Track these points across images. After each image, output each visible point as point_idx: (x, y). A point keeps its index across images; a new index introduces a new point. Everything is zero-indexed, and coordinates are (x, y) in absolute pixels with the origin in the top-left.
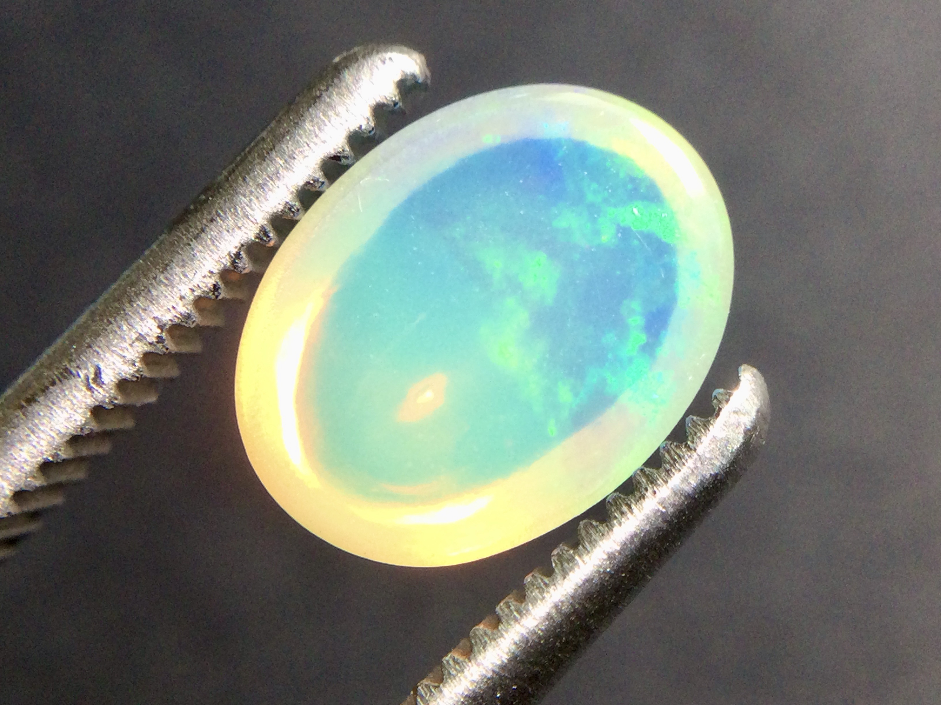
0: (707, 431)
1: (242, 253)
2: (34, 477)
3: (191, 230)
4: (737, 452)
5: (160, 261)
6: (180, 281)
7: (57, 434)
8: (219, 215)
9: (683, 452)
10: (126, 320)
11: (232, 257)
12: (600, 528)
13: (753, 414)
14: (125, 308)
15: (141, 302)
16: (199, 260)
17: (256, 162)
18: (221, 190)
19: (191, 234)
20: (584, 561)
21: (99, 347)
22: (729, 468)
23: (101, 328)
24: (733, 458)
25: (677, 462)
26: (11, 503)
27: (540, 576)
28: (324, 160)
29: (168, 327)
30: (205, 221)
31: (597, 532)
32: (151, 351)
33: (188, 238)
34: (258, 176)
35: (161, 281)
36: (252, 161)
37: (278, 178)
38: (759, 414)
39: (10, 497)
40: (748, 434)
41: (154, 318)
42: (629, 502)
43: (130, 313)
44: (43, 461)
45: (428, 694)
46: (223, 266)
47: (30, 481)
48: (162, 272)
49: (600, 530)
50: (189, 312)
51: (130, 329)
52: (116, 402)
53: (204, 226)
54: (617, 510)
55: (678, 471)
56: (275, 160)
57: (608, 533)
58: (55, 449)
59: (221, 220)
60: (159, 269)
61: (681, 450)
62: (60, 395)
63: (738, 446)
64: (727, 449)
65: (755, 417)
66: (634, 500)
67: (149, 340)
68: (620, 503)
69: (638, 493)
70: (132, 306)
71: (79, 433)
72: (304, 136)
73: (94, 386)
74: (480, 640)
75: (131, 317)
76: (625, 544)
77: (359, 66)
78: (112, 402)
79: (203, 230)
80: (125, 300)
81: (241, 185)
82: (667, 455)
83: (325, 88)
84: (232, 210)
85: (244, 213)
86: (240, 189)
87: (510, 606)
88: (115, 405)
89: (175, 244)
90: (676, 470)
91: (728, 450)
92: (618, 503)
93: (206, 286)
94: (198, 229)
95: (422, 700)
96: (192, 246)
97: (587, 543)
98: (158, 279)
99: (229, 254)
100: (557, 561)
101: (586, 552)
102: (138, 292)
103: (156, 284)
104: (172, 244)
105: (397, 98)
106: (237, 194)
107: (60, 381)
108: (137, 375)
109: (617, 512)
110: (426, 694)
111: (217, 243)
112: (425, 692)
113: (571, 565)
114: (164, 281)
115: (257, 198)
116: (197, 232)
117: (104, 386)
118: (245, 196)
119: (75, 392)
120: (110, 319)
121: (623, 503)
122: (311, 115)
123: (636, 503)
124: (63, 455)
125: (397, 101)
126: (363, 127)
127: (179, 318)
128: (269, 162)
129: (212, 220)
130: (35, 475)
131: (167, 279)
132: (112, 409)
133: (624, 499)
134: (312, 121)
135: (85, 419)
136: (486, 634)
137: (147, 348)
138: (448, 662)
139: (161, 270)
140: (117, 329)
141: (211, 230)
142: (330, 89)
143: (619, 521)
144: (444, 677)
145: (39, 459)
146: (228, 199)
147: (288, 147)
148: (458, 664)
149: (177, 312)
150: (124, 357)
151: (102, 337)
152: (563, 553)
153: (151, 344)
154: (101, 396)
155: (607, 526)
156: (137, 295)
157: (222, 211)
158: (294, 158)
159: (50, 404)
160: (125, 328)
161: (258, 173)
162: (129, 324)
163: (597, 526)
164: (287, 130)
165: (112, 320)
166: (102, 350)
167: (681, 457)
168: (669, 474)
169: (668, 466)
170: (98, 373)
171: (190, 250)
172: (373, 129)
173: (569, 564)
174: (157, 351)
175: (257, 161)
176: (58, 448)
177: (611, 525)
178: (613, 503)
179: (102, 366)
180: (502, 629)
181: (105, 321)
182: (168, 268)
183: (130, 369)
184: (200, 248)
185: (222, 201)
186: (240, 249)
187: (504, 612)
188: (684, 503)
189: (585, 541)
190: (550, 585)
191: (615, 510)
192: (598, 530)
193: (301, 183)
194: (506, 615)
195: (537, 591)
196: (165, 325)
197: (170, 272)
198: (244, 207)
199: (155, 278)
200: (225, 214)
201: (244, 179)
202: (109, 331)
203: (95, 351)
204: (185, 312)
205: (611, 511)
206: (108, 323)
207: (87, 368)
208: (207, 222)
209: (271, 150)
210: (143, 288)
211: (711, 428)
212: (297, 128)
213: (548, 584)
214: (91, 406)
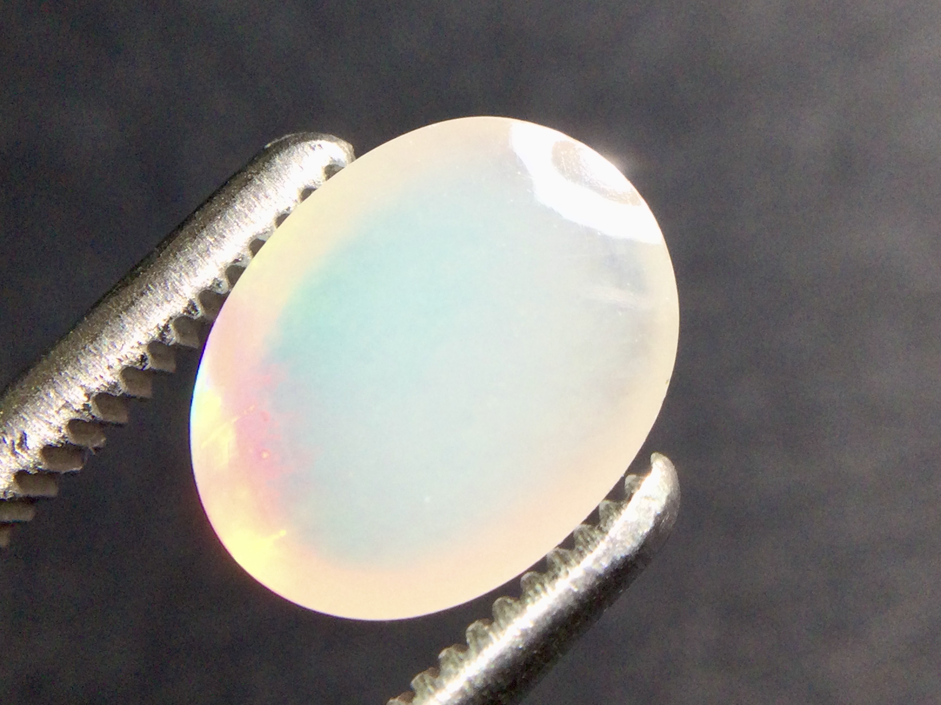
1: (171, 326)
3: (122, 303)
8: (149, 289)
11: (160, 329)
15: (69, 371)
19: (121, 306)
21: (26, 413)
29: (94, 395)
32: (77, 418)
33: (117, 310)
41: (82, 386)
43: (58, 381)
46: (151, 337)
48: (92, 343)
50: (116, 381)
52: (40, 467)
53: (134, 300)
59: (151, 294)
70: (61, 374)
72: (234, 216)
73: (18, 451)
75: (59, 385)
78: (36, 467)
79: (133, 303)
88: (39, 470)
96: (122, 318)
99: (158, 327)
108: (62, 441)
114: (93, 350)
115: (187, 274)
118: (175, 271)
122: (241, 196)
127: (105, 387)
128: (200, 239)
129: (142, 294)
131: (96, 349)
134: (242, 202)
135: (8, 483)
137: (73, 416)
139: (90, 340)
140: (44, 397)
146: (159, 274)
153: (78, 411)
154: (25, 461)
158: (224, 237)
160: (52, 395)
161: (189, 250)
165: (40, 387)
166: (28, 416)
170: (24, 438)
174: (83, 419)
179: (27, 432)
182: (98, 339)
184: (130, 319)
186: (168, 321)
196: (92, 393)
197: (99, 341)
198: (174, 282)
199: (84, 348)
201: (175, 255)
203: (22, 417)
207: (12, 434)
209: (202, 228)
210: (72, 357)
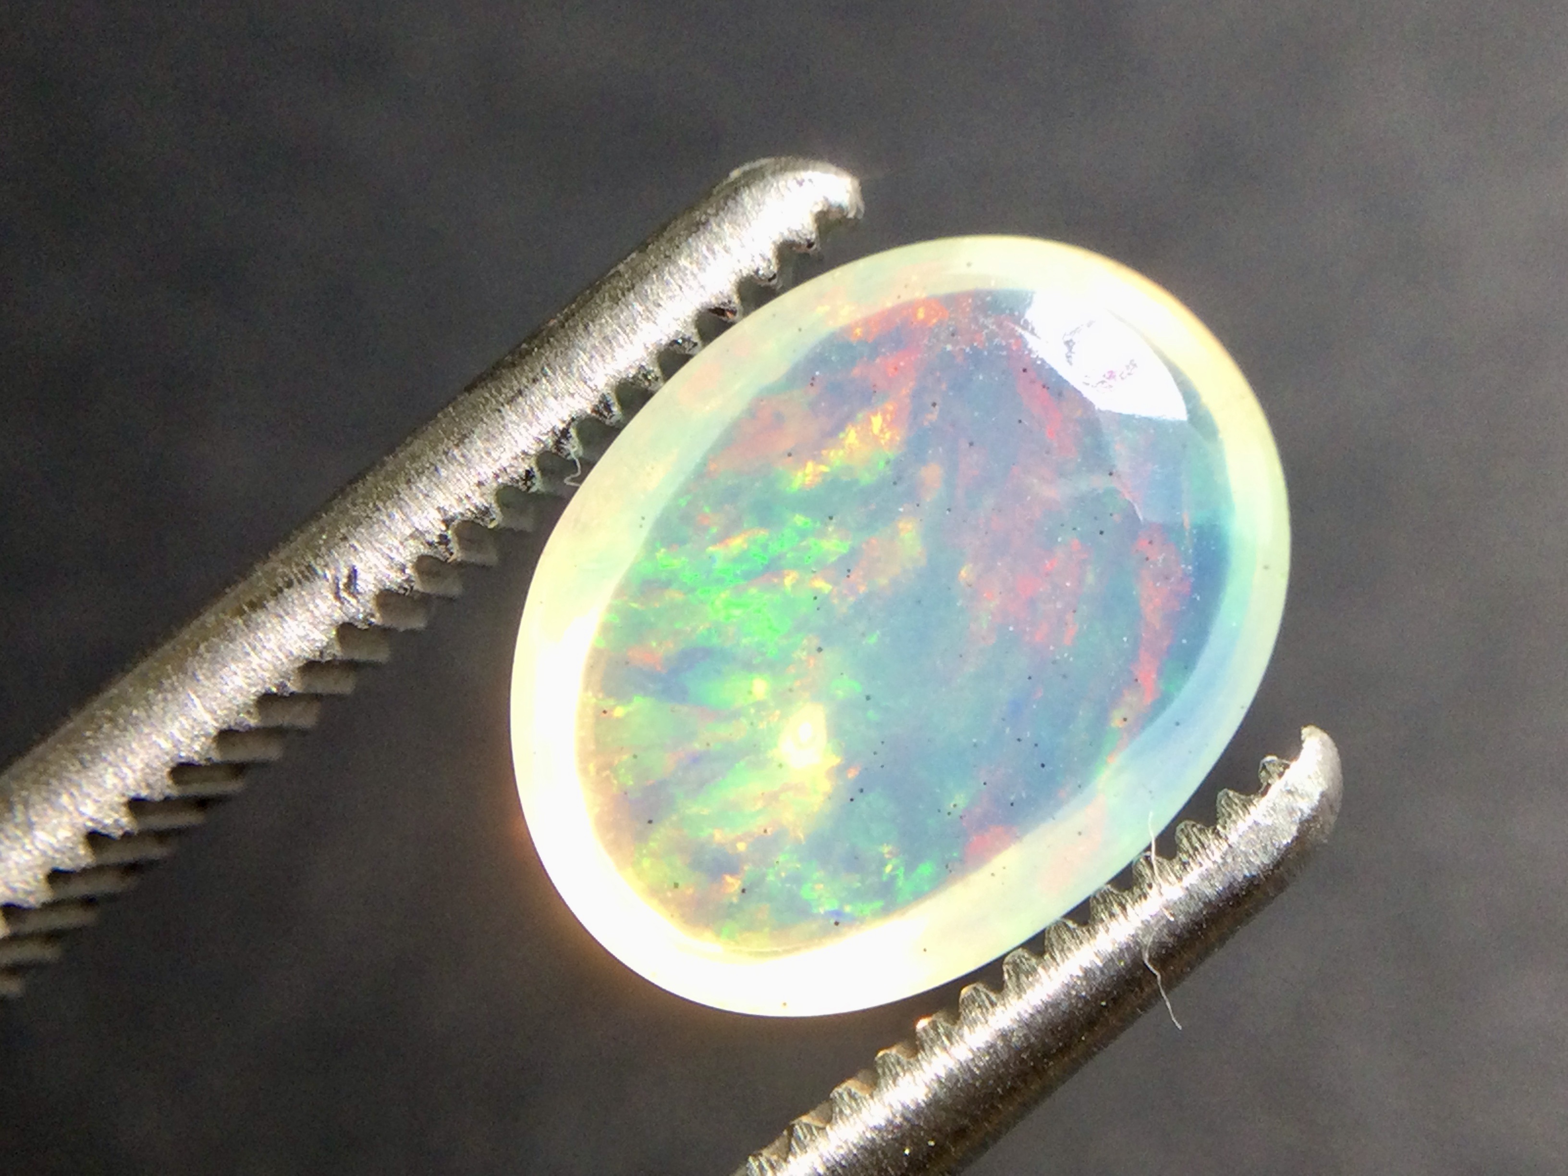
0: (1247, 815)
2: (249, 713)
4: (1287, 850)
5: (456, 429)
6: (481, 460)
7: (287, 657)
9: (1209, 840)
10: (400, 508)
12: (1079, 932)
13: (1316, 797)
14: (400, 490)
16: (510, 434)
17: (604, 305)
18: (552, 340)
20: (1049, 977)
22: (1272, 871)
23: (364, 515)
24: (1279, 857)
25: (1199, 853)
26: (214, 746)
27: (985, 990)
28: (700, 312)
30: (524, 380)
31: (1073, 937)
34: (606, 325)
35: (454, 457)
36: (600, 303)
37: (634, 332)
38: (1324, 799)
39: (212, 736)
40: (1306, 826)
42: (1124, 901)
44: (263, 691)
45: (808, 1137)
47: (243, 717)
49: (1077, 935)
51: (404, 521)
54: (1106, 910)
55: (1198, 865)
56: (632, 305)
57: (1089, 939)
58: (282, 677)
60: (453, 441)
61: (1207, 837)
62: (296, 602)
63: (1289, 841)
64: (1272, 842)
65: (1317, 803)
66: (1132, 900)
67: (429, 538)
68: (1110, 900)
69: (1138, 890)
71: (318, 659)
74: (890, 1071)
76: (1112, 960)
77: (765, 186)
80: (402, 479)
81: (580, 335)
82: (1185, 841)
83: (714, 211)
84: (564, 368)
85: (580, 374)
86: (579, 341)
87: (938, 1027)
89: (479, 409)
90: (1196, 864)
91: (1274, 845)
92: (1108, 901)
93: (516, 472)
94: (513, 391)
95: (797, 1144)
97: (1057, 952)
98: (450, 454)
100: (1012, 973)
101: (1055, 964)
102: (420, 470)
103: (446, 461)
104: (475, 407)
105: (814, 236)
106: (573, 346)
107: (300, 582)
109: (1104, 913)
110: (805, 1137)
111: (538, 413)
112: (804, 1134)
113: (1031, 979)
116: (512, 394)
117: (359, 597)
119: (318, 601)
120: (377, 503)
121: (1116, 901)
123: (1134, 903)
124: (293, 686)
125: (812, 241)
126: (761, 272)
130: (252, 710)
132: (366, 630)
133: (1117, 896)
136: (899, 1063)
138: (841, 1095)
141: (533, 393)
142: (721, 213)
143: (1106, 926)
144: (834, 1115)
145: (259, 688)
147: (652, 290)
148: (856, 1100)
149: (472, 504)
150: (392, 559)
151: (363, 528)
152: (1021, 961)
155: (1089, 931)
156: (419, 474)
157: (550, 369)
159: (282, 613)
162: (403, 513)
163: (1074, 929)
164: (654, 265)
167: (1206, 846)
168: (1185, 868)
169: (1185, 857)
171: (500, 419)
172: (774, 277)
173: (1028, 978)
175: (607, 304)
176: (286, 676)
177: (1094, 931)
178: (1101, 900)
180: (923, 1058)
181: (371, 505)
183: (397, 577)
185: (552, 355)
187: (927, 1035)
188: (1202, 913)
189: (1055, 950)
190: (998, 1005)
191: (1102, 910)
192: (1075, 935)
193: (665, 341)
194: (932, 1040)
195: (978, 1011)
200: (554, 374)
202: (375, 520)
204: (483, 505)
205: (1097, 910)
206: (374, 509)
208: (528, 382)
211: (1252, 809)
212: (669, 264)
213: (996, 1004)
214: (338, 623)
